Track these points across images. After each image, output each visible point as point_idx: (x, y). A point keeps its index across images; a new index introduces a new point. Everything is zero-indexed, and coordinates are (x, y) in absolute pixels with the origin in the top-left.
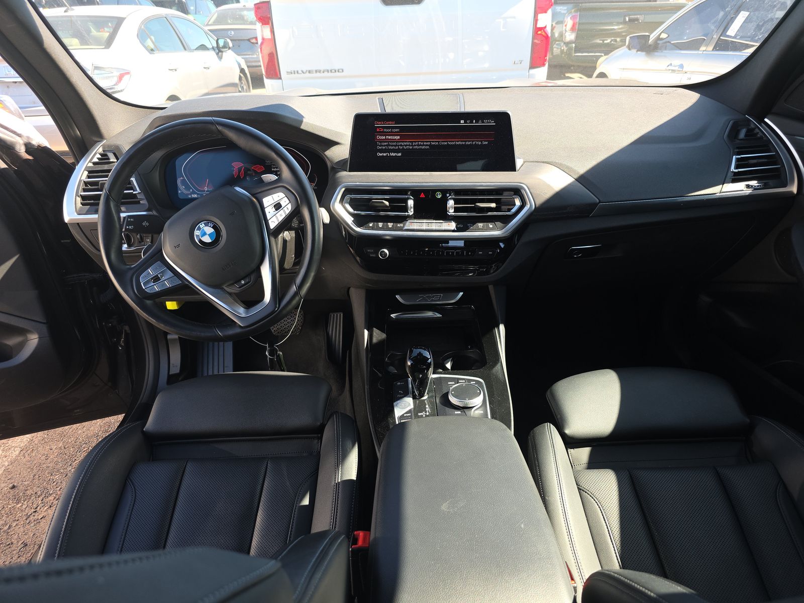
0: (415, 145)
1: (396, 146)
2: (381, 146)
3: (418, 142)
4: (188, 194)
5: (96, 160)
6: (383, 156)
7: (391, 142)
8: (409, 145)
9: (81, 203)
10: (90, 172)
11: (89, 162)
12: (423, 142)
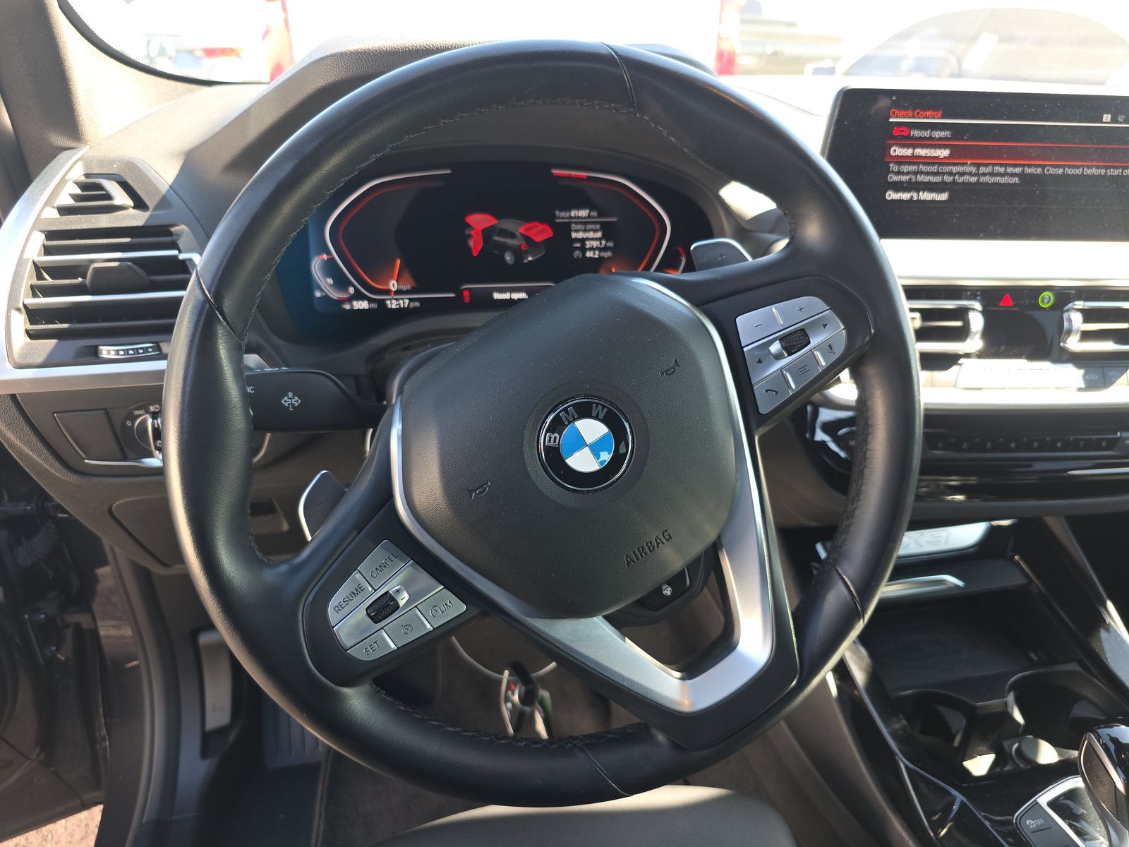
0: (984, 174)
1: (937, 174)
2: (899, 173)
3: (994, 165)
4: (342, 301)
5: (67, 201)
6: (900, 201)
7: (925, 164)
8: (970, 174)
9: (27, 332)
10: (51, 235)
11: (46, 204)
12: (1005, 165)
